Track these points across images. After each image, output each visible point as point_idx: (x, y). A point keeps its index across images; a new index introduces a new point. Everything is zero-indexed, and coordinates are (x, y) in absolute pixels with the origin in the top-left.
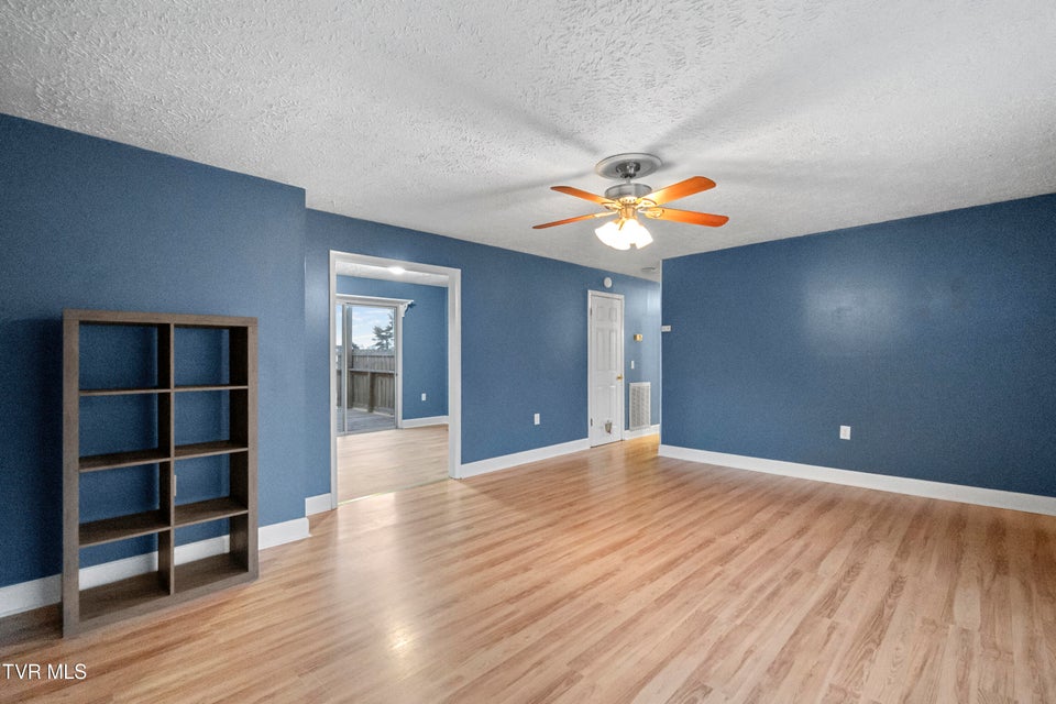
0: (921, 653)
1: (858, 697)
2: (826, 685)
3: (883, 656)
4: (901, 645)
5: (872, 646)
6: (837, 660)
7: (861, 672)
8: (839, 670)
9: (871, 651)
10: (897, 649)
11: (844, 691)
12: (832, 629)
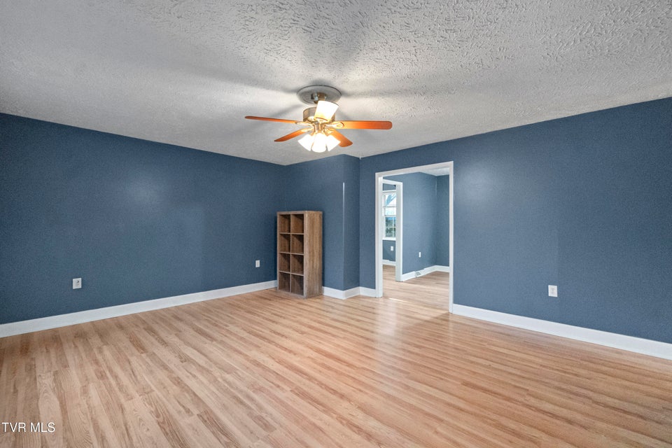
0: (134, 439)
1: (140, 396)
2: (155, 389)
3: (150, 420)
4: (148, 434)
5: (161, 419)
6: (164, 399)
7: (150, 404)
8: (159, 398)
9: (158, 416)
10: (148, 430)
11: (148, 393)
12: (188, 411)
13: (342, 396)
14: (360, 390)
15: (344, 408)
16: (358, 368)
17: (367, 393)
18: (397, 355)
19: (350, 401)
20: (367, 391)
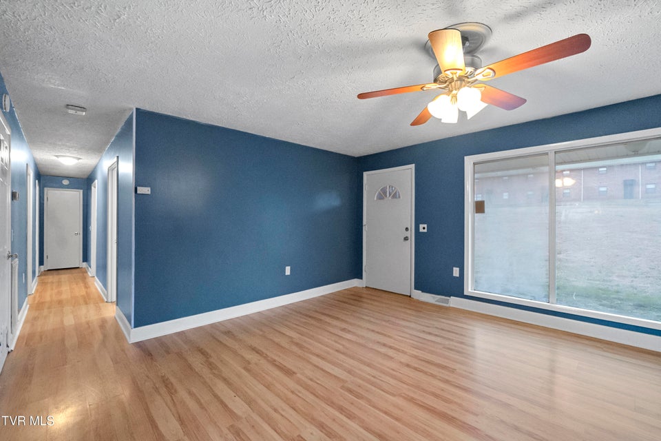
13: (408, 366)
14: (393, 370)
15: (404, 359)
16: (400, 395)
17: (388, 368)
18: (345, 419)
19: (401, 362)
20: (388, 370)
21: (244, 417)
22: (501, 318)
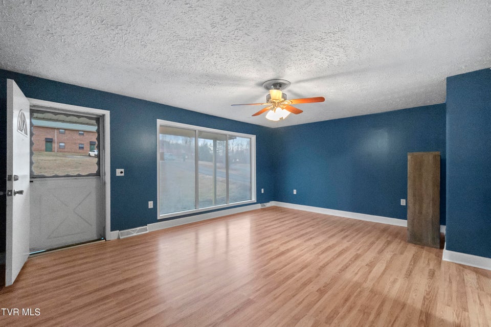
21: (314, 319)
22: (175, 227)
